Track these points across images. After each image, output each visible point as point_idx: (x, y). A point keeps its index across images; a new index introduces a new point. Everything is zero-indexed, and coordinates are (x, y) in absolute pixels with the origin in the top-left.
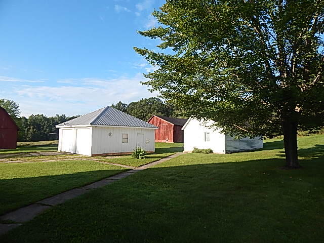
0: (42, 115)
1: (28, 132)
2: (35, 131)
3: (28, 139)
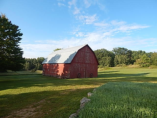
0: (43, 58)
1: (37, 66)
2: (41, 65)
3: (37, 69)
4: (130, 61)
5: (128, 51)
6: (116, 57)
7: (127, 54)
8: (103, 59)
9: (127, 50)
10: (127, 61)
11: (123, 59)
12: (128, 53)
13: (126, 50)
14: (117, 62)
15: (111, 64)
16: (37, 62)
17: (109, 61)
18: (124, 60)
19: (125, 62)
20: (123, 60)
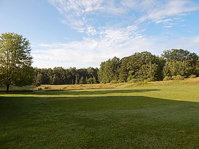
4: (194, 71)
5: (191, 55)
6: (166, 64)
7: (187, 59)
8: (143, 67)
9: (189, 52)
10: (187, 71)
11: (180, 67)
12: (190, 59)
13: (186, 53)
14: (168, 72)
15: (156, 77)
16: (52, 73)
17: (153, 71)
18: (181, 69)
19: (182, 74)
20: (179, 70)
